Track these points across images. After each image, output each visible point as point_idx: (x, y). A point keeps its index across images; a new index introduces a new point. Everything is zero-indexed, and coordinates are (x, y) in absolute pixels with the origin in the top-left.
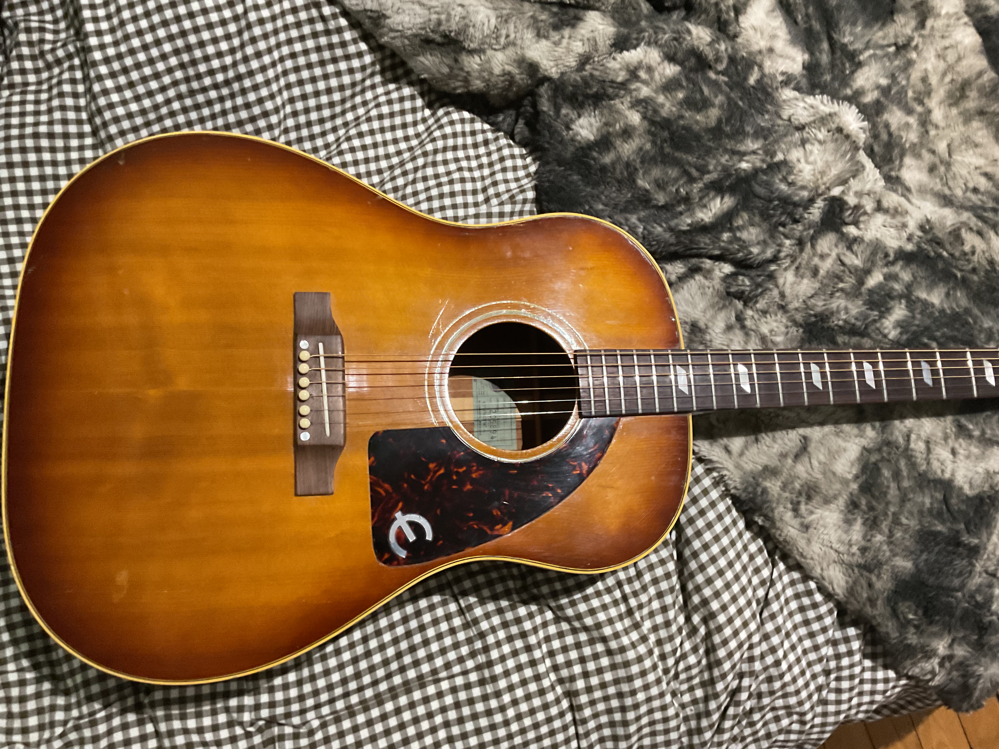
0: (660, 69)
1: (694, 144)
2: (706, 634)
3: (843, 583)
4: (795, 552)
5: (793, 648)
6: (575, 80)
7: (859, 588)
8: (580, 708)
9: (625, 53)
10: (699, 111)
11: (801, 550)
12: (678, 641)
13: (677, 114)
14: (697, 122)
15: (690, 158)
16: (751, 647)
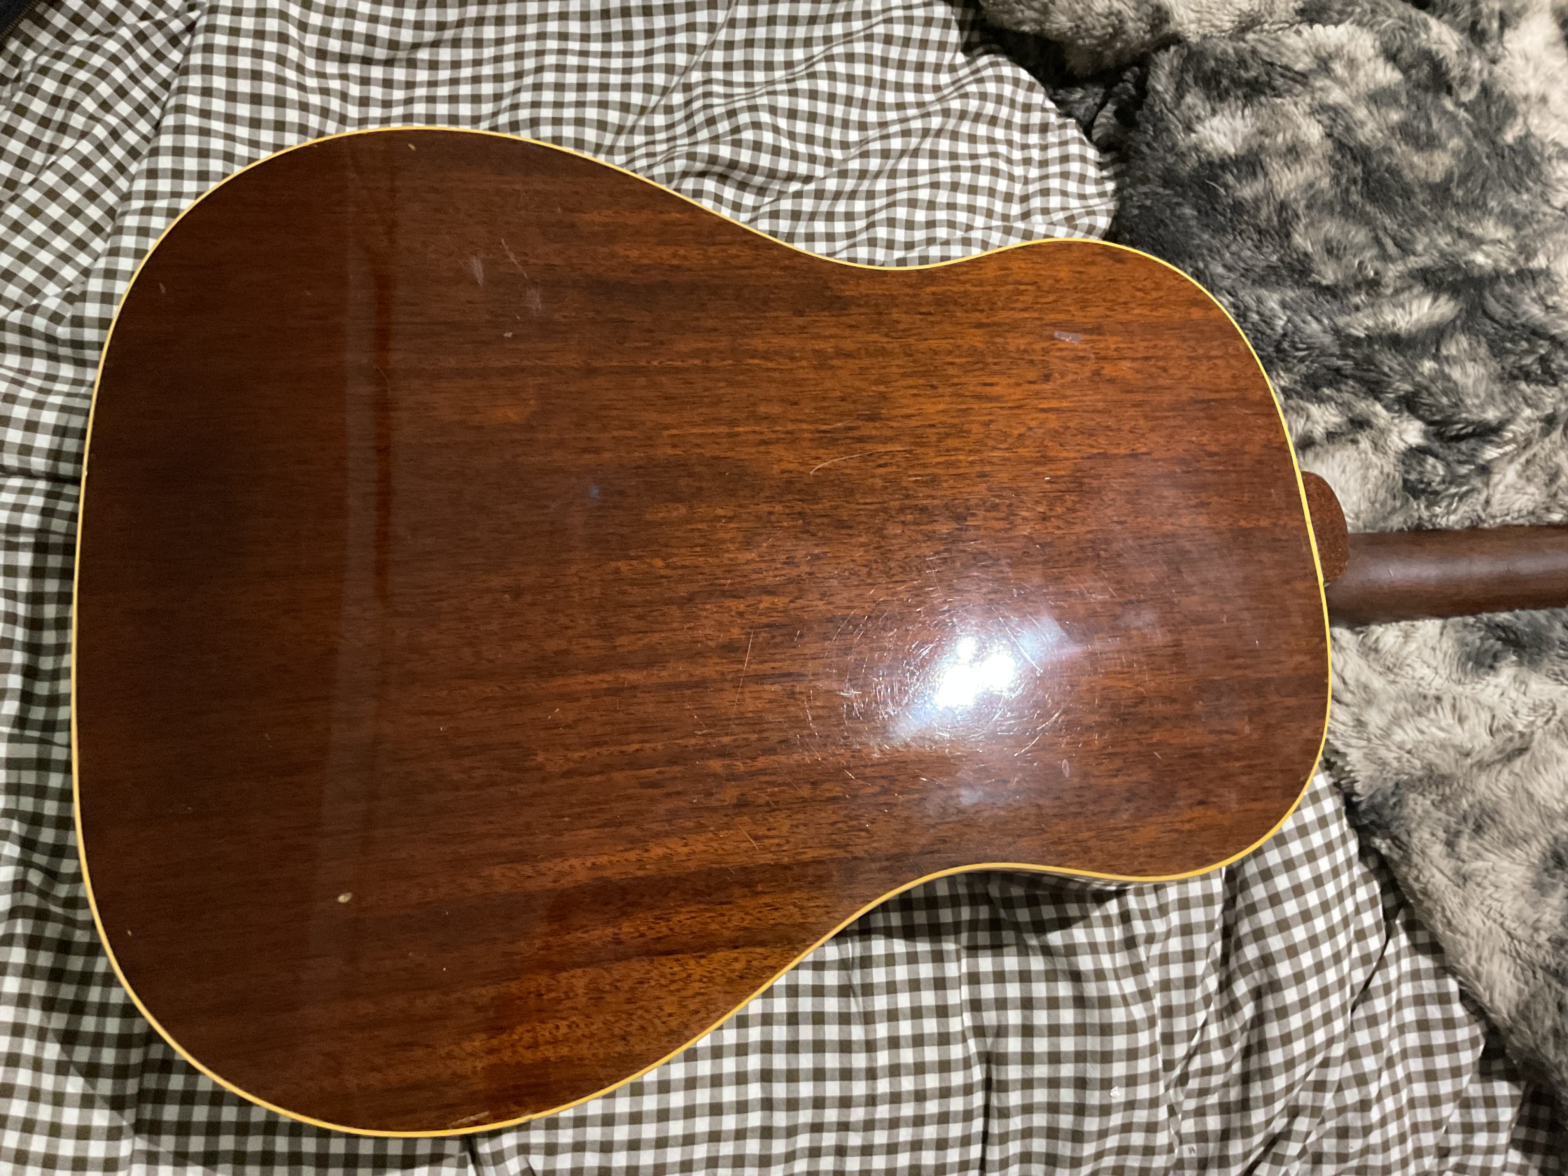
0: (1370, 67)
1: (1399, 200)
2: (1253, 1020)
3: (1512, 993)
4: (1438, 916)
5: (1395, 1088)
6: (1224, 52)
7: (1540, 1008)
8: (1003, 1087)
9: (1318, 27)
10: (1419, 147)
11: (1449, 914)
12: (1200, 1017)
13: (1382, 143)
14: (1412, 166)
15: (1387, 221)
16: (1325, 1064)
